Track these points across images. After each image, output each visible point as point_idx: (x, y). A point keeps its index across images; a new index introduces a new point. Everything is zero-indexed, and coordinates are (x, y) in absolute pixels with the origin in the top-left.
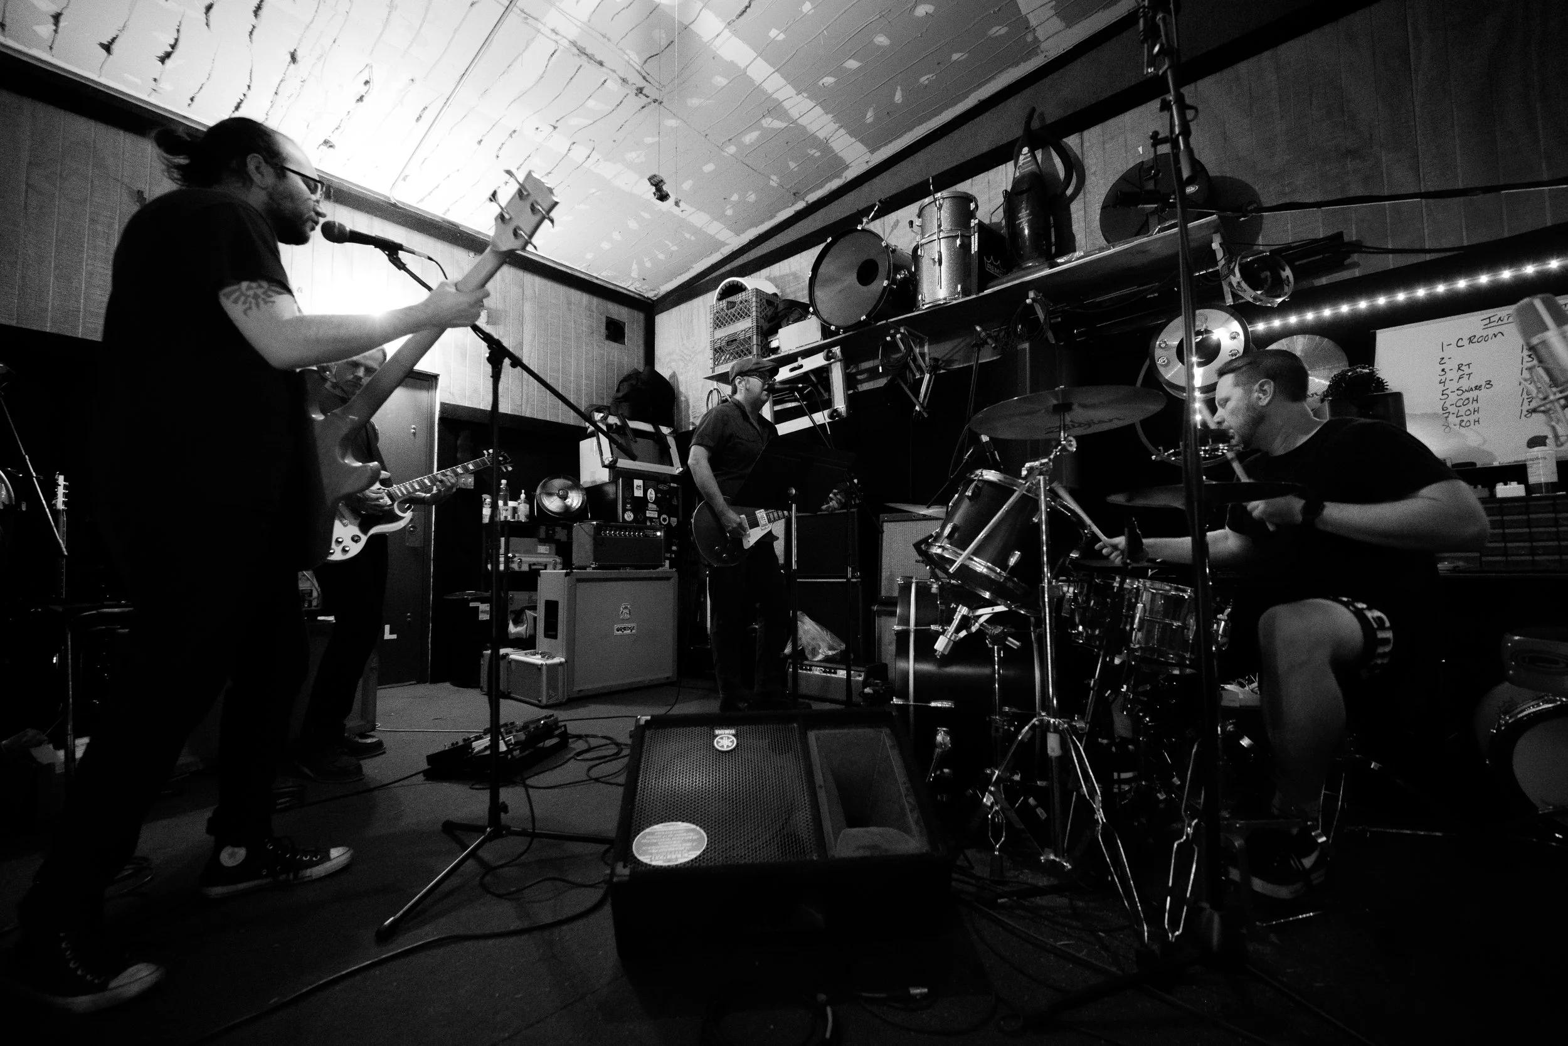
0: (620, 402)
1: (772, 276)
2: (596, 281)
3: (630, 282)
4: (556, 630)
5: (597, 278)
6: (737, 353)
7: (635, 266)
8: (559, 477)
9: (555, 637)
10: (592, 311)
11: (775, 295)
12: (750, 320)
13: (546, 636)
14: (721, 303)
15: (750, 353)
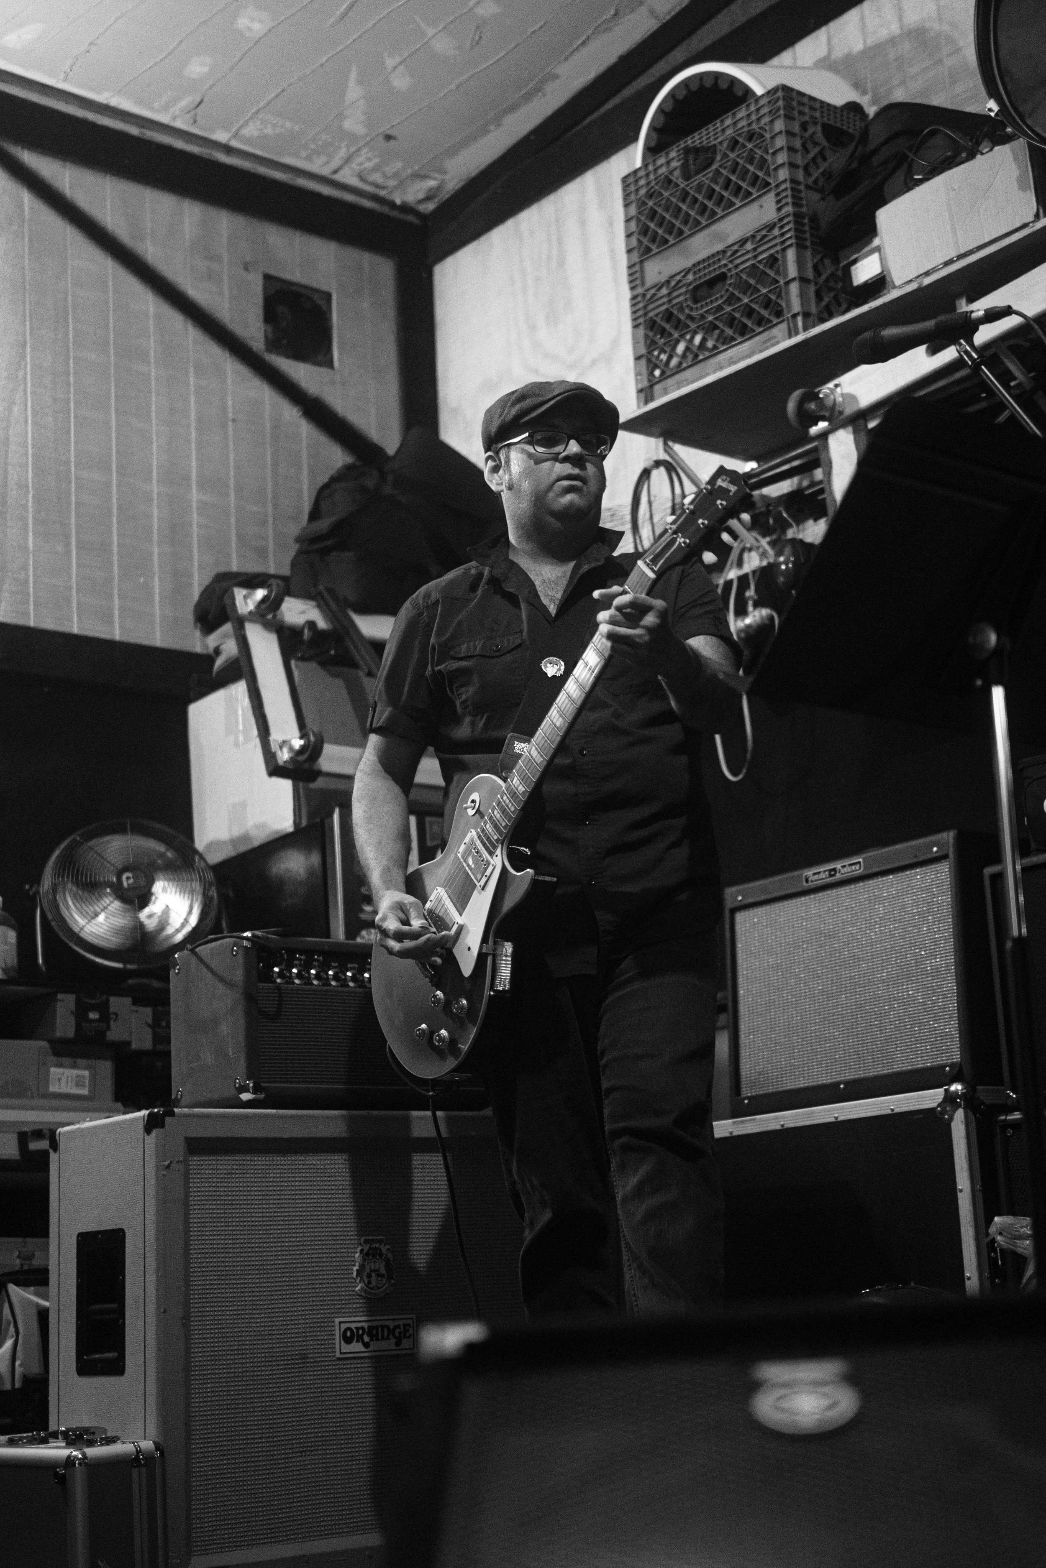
0: (324, 552)
1: (838, 53)
2: (222, 158)
3: (343, 153)
4: (119, 1346)
5: (228, 149)
6: (731, 321)
7: (354, 92)
8: (119, 829)
9: (116, 1368)
10: (216, 258)
11: (854, 108)
12: (769, 201)
13: (85, 1368)
14: (661, 161)
15: (779, 313)
